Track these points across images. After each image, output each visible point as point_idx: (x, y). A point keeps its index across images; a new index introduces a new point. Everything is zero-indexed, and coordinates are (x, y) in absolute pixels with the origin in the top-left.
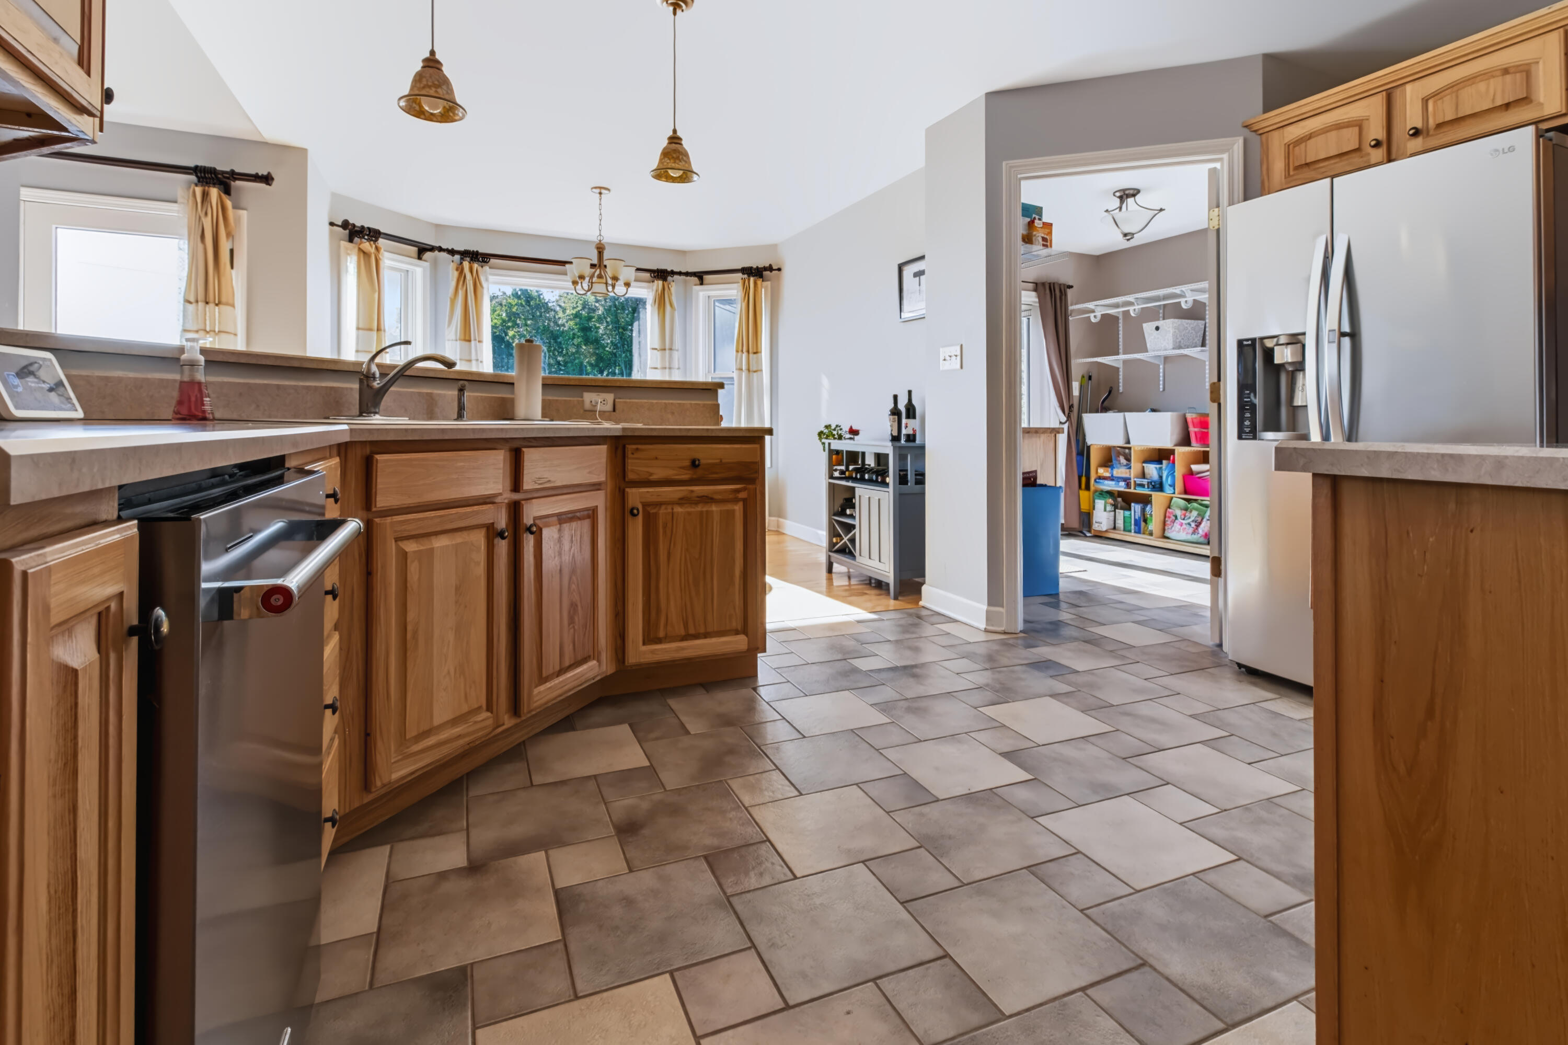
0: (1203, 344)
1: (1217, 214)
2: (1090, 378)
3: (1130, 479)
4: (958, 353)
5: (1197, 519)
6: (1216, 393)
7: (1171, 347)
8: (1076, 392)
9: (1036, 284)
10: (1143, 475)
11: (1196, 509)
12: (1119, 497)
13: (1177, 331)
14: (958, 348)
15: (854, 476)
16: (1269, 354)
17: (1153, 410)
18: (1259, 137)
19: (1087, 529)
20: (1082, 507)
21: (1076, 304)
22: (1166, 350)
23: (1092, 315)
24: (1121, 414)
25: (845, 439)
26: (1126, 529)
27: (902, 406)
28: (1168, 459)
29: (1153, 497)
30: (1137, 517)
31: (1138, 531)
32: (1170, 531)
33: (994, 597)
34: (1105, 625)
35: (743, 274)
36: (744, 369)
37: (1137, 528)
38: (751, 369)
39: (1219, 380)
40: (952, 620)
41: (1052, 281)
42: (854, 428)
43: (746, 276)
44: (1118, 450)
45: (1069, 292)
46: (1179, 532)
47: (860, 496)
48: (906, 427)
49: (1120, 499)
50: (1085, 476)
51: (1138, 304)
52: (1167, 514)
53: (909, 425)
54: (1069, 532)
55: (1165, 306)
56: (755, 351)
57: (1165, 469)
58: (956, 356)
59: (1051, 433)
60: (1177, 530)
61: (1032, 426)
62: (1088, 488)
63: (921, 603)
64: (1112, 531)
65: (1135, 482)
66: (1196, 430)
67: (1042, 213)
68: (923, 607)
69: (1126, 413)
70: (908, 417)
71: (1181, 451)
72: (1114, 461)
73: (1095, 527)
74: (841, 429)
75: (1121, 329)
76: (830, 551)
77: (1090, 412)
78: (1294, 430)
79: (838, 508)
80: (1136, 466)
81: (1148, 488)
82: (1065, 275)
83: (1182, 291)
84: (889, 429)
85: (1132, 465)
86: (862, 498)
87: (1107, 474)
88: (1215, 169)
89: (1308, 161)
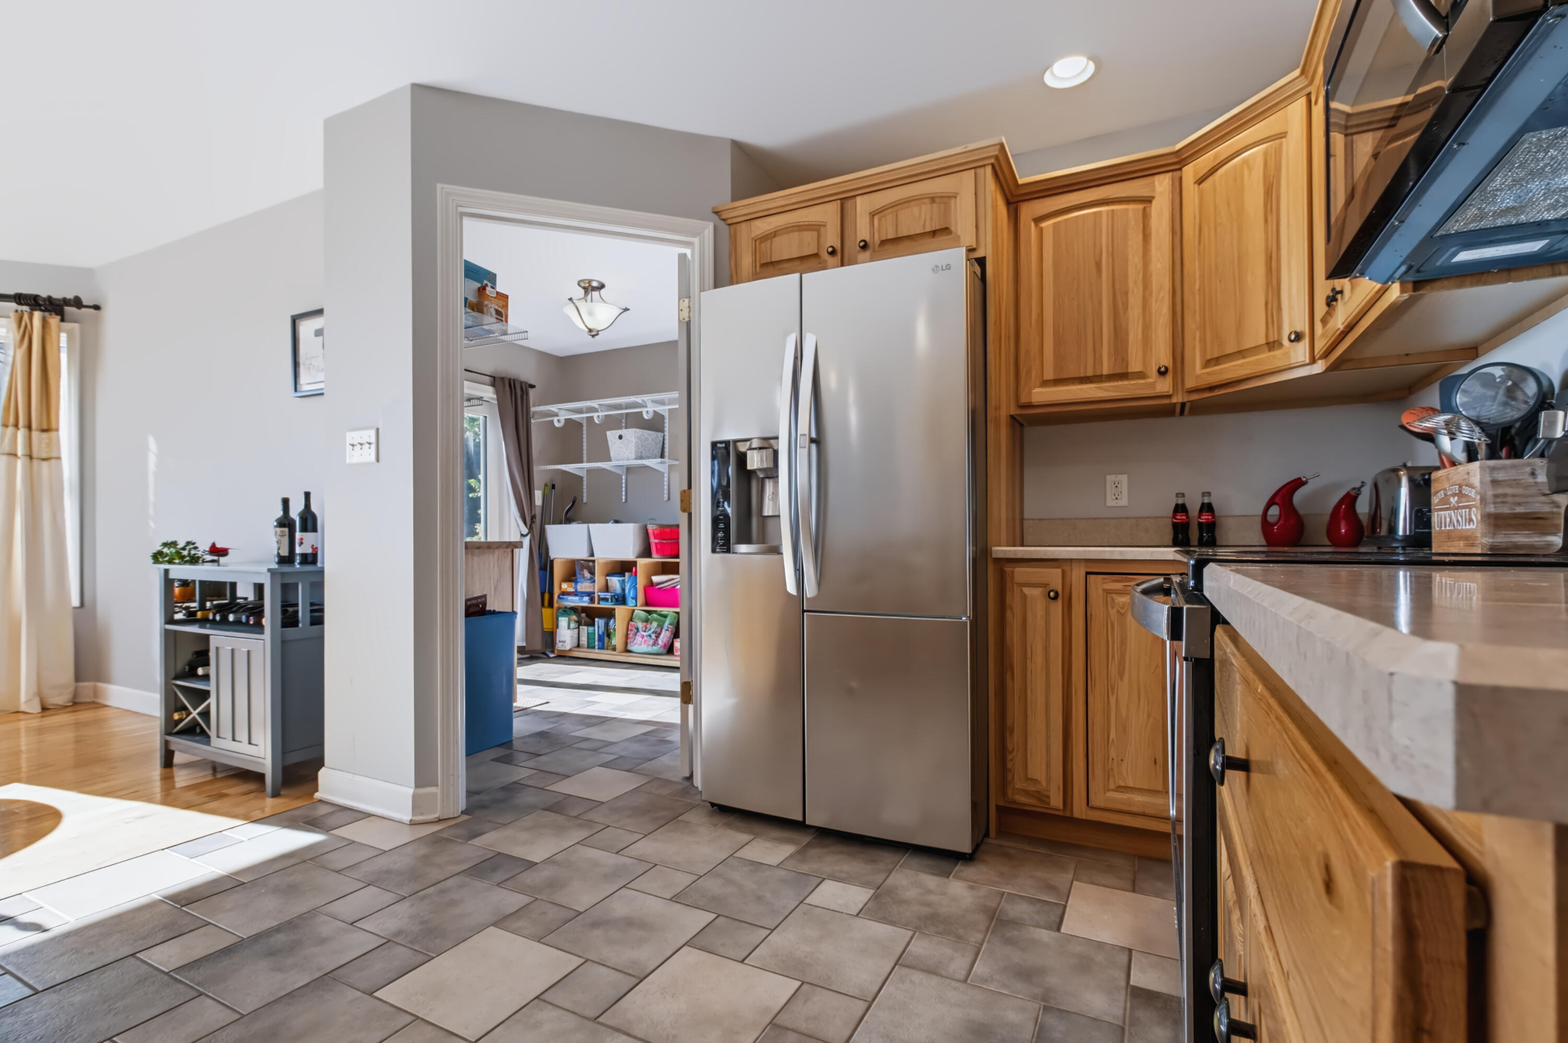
0: (662, 456)
1: (688, 305)
2: (553, 487)
3: (594, 593)
4: (373, 440)
5: (657, 630)
6: (686, 504)
7: (634, 457)
8: (538, 501)
9: (494, 378)
10: (607, 589)
11: (656, 620)
12: (583, 612)
13: (638, 440)
14: (372, 433)
15: (211, 617)
16: (742, 459)
17: (616, 522)
18: (727, 227)
19: (551, 650)
20: (545, 626)
21: (539, 405)
22: (628, 459)
23: (555, 419)
24: (586, 525)
25: (204, 562)
26: (590, 646)
27: (295, 512)
28: (630, 571)
29: (617, 611)
30: (600, 633)
31: (602, 647)
32: (632, 644)
33: (424, 775)
34: (568, 777)
35: (20, 304)
36: (20, 453)
37: (600, 643)
38: (35, 454)
39: (690, 487)
40: (362, 816)
41: (513, 377)
42: (218, 545)
43: (26, 308)
44: (582, 564)
45: (532, 392)
46: (641, 644)
47: (217, 649)
48: (301, 543)
49: (583, 615)
50: (549, 592)
51: (602, 411)
52: (630, 627)
53: (305, 543)
54: (530, 655)
55: (627, 414)
56: (45, 427)
57: (628, 581)
58: (370, 444)
59: (507, 547)
60: (639, 643)
61: (489, 540)
62: (551, 605)
63: (317, 795)
64: (577, 649)
65: (599, 596)
66: (657, 541)
67: (495, 281)
68: (320, 801)
69: (591, 525)
70: (304, 529)
71: (642, 562)
72: (578, 575)
73: (559, 646)
74: (196, 548)
75: (585, 436)
76: (169, 733)
77: (554, 523)
78: (763, 543)
79: (181, 664)
80: (599, 579)
81: (612, 601)
82: (526, 372)
83: (643, 400)
84: (275, 546)
85: (596, 578)
86: (221, 652)
87: (572, 590)
88: (685, 255)
89: (773, 260)
